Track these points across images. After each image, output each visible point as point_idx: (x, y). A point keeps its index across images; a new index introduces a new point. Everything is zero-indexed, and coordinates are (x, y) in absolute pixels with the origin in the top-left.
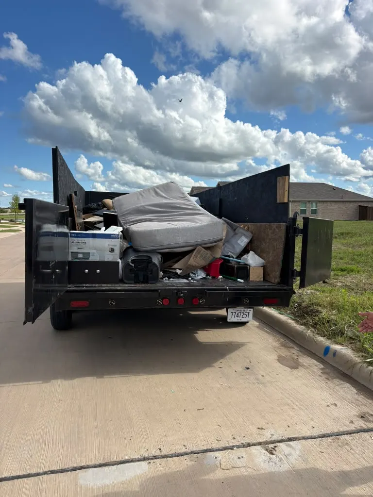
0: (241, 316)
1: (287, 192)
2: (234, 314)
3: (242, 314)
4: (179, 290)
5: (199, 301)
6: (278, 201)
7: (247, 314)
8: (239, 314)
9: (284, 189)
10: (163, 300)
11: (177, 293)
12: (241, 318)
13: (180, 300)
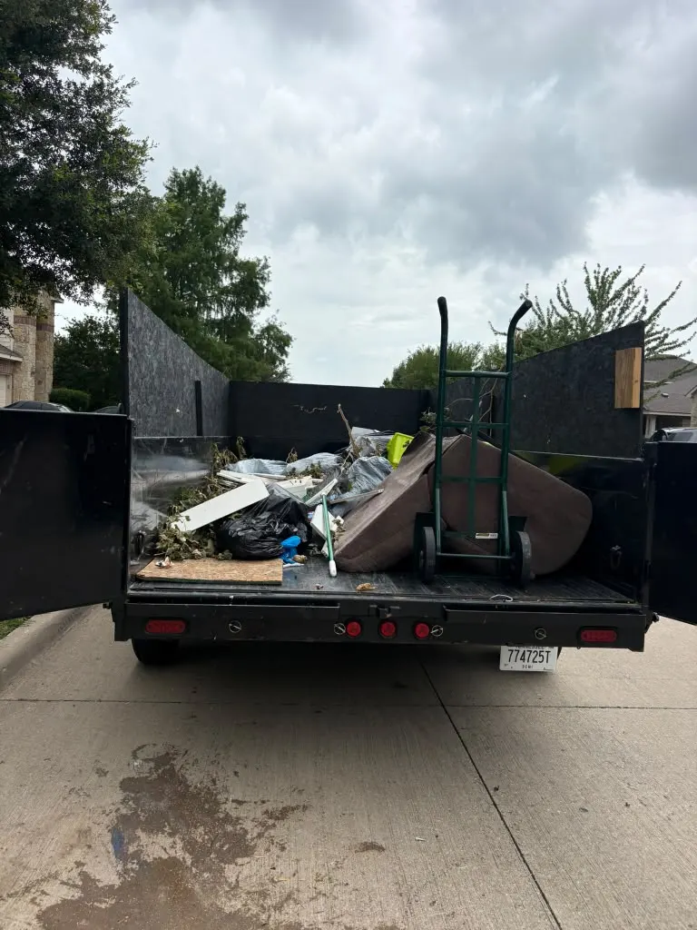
0: (531, 659)
1: (639, 383)
2: (515, 653)
3: (533, 655)
4: (381, 604)
5: (431, 631)
6: (618, 405)
7: (545, 654)
8: (527, 654)
9: (631, 377)
10: (346, 624)
11: (377, 610)
12: (531, 663)
13: (385, 626)
